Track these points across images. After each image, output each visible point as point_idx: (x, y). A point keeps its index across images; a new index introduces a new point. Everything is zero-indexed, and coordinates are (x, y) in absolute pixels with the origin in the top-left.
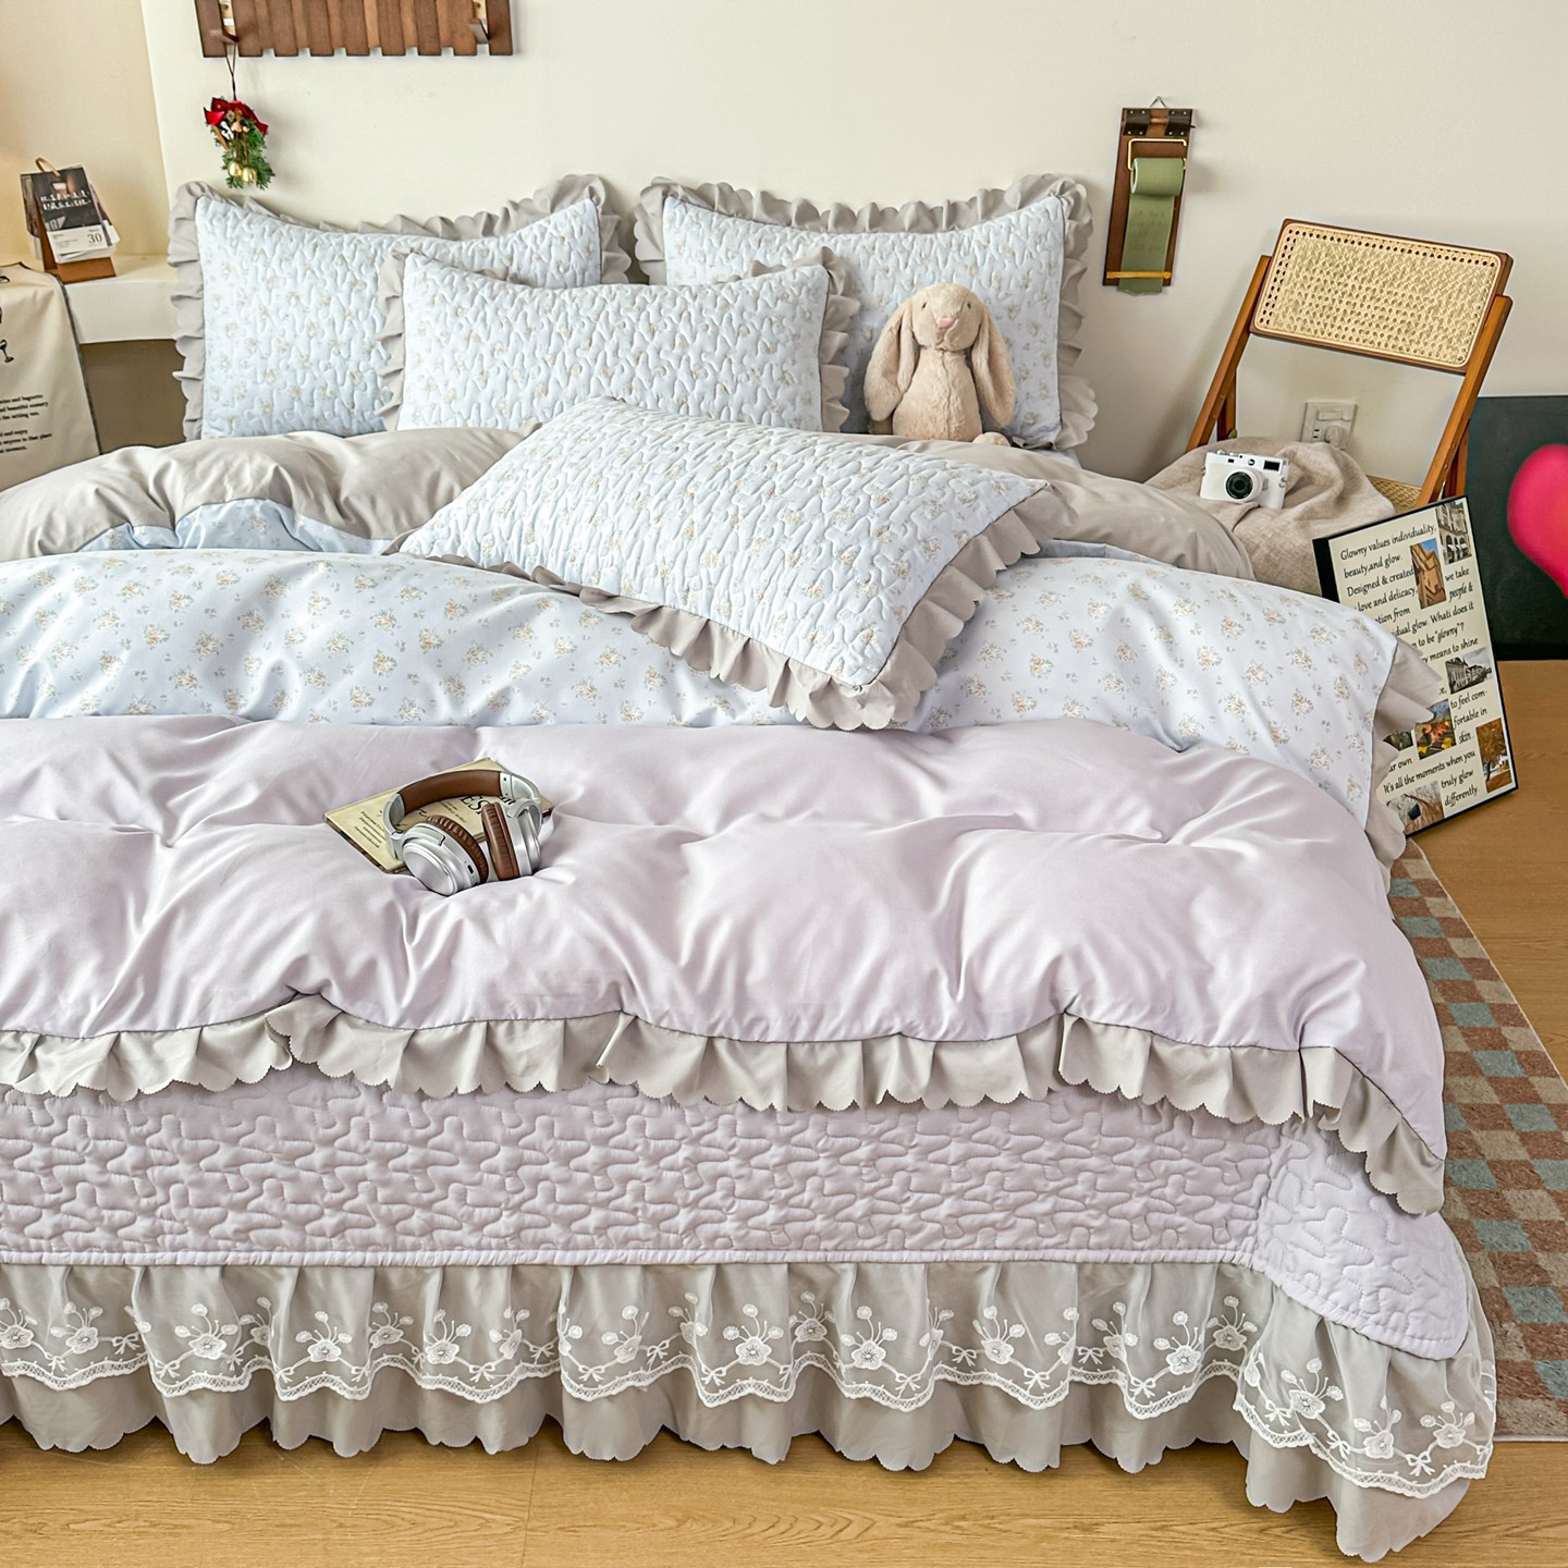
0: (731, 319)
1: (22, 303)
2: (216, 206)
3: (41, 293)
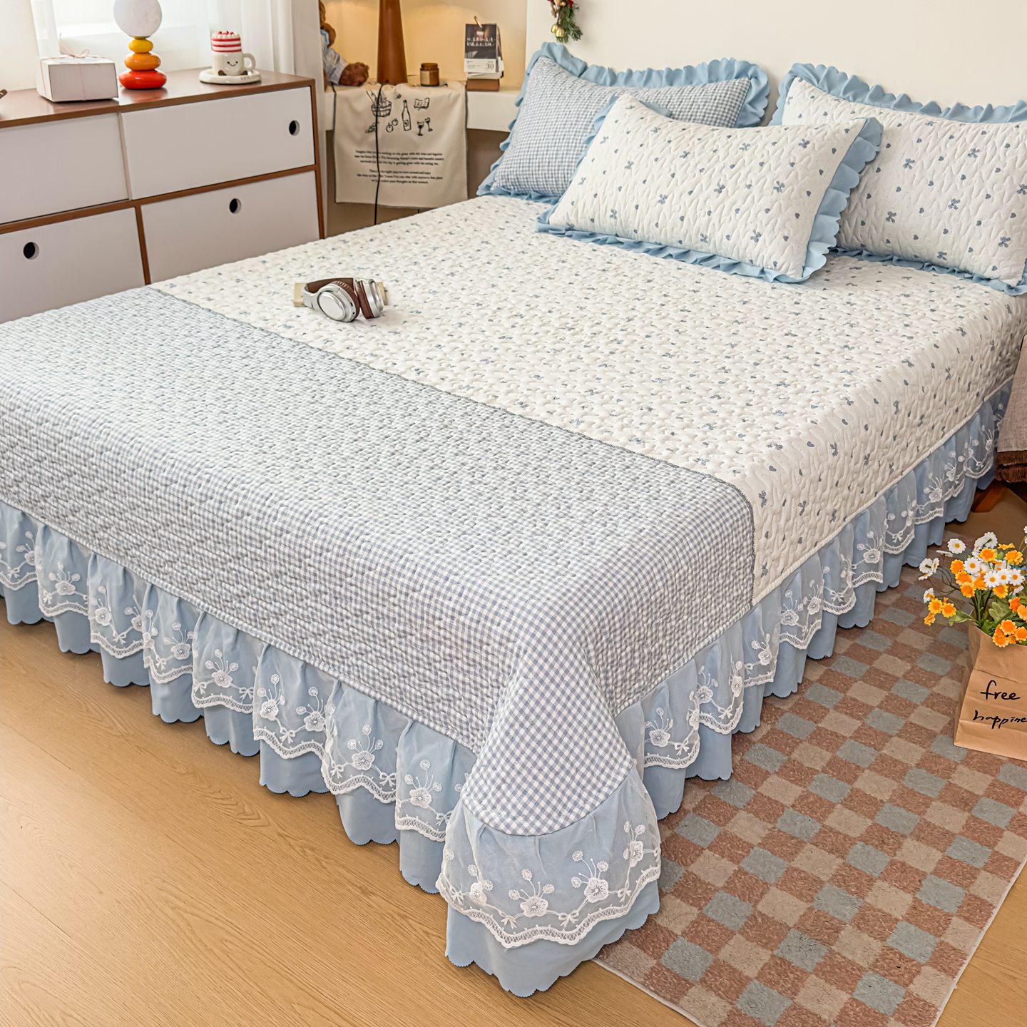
1: (441, 98)
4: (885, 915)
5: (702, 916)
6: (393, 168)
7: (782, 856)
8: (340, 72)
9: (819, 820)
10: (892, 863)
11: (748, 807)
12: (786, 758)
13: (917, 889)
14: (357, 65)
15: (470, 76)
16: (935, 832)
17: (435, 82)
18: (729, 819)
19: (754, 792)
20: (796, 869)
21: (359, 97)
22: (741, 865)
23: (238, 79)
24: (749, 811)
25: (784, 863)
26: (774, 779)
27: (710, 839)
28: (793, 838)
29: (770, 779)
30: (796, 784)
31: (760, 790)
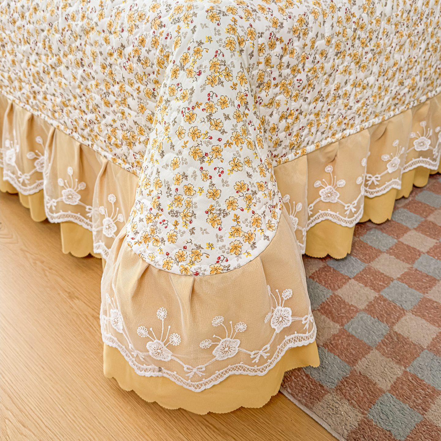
5: (343, 331)
7: (419, 288)
11: (391, 251)
12: (423, 219)
18: (374, 259)
19: (396, 241)
22: (381, 293)
24: (391, 254)
25: (419, 295)
26: (413, 233)
27: (356, 272)
28: (427, 276)
29: (409, 233)
30: (431, 237)
31: (401, 240)
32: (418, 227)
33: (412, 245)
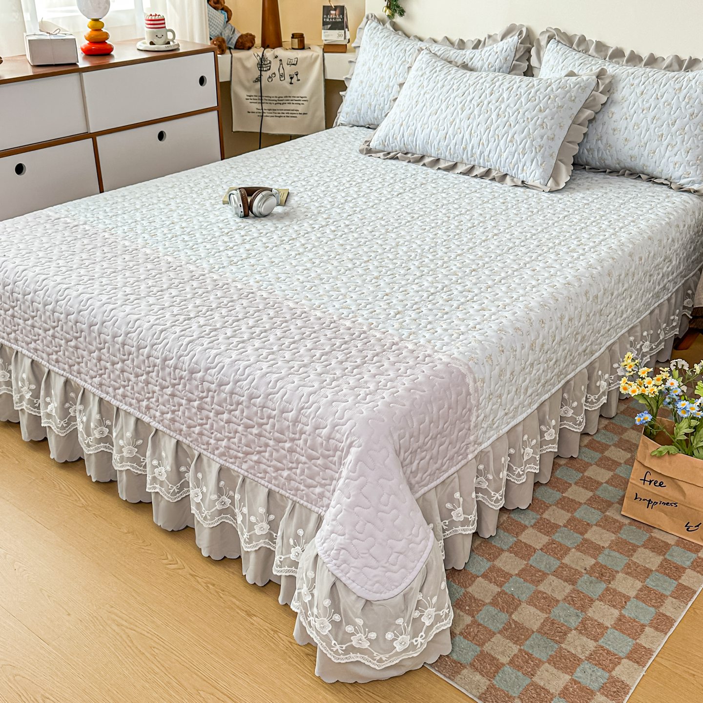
0: (530, 93)
1: (306, 58)
2: (374, 24)
3: (315, 54)
4: (599, 624)
6: (273, 107)
7: (532, 582)
8: (235, 40)
9: (558, 559)
10: (607, 589)
11: (511, 550)
12: (539, 517)
13: (623, 607)
14: (247, 35)
15: (326, 42)
16: (638, 569)
17: (302, 47)
18: (497, 557)
19: (515, 539)
20: (540, 592)
21: (248, 58)
22: (503, 588)
23: (164, 47)
24: (511, 552)
25: (533, 588)
26: (530, 531)
27: (483, 570)
28: (540, 571)
29: (526, 531)
30: (545, 534)
31: (520, 538)
32: (535, 524)
33: (528, 542)
